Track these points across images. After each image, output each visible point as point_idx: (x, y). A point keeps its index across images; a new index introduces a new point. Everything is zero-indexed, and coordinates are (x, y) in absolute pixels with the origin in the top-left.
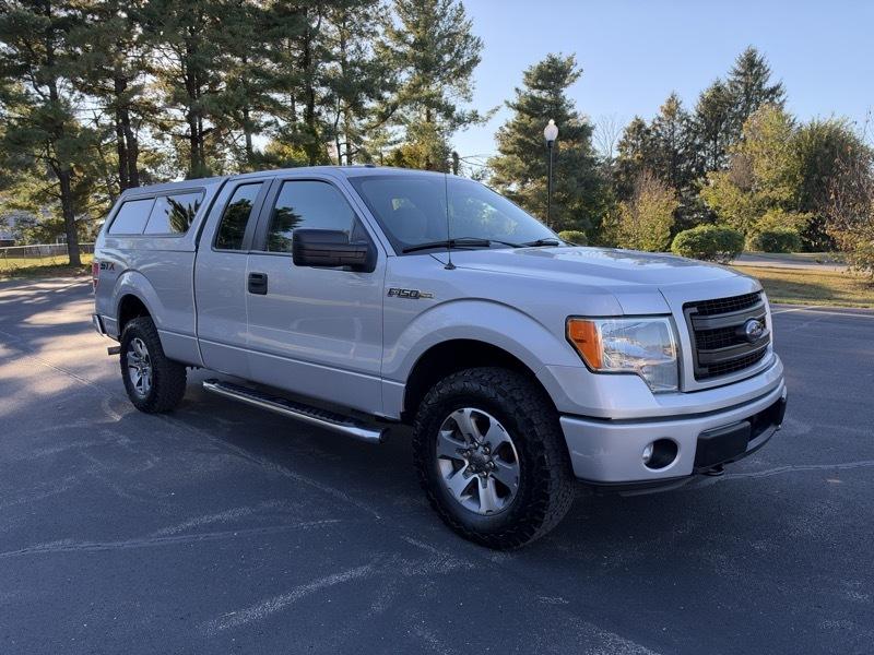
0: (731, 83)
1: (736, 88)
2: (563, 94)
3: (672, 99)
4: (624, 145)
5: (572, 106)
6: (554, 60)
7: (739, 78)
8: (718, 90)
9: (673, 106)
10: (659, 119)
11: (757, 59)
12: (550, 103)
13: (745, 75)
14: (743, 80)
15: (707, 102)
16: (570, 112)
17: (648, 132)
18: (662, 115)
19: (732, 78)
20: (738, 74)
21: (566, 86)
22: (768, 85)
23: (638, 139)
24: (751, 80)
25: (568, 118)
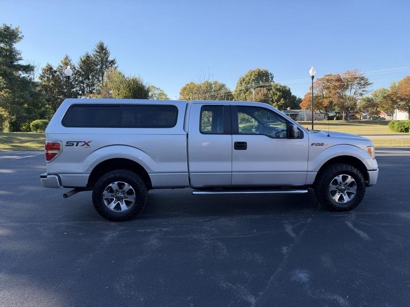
0: (94, 55)
1: (97, 58)
2: (13, 46)
3: (67, 58)
4: (43, 76)
5: (19, 54)
6: (8, 28)
7: (98, 54)
8: (88, 57)
9: (67, 61)
10: (61, 67)
11: (105, 47)
12: (7, 50)
13: (100, 52)
14: (100, 55)
15: (84, 62)
16: (18, 57)
17: (55, 72)
18: (61, 65)
19: (95, 53)
20: (97, 52)
21: (15, 42)
22: (110, 59)
23: (50, 75)
24: (102, 55)
25: (17, 60)
